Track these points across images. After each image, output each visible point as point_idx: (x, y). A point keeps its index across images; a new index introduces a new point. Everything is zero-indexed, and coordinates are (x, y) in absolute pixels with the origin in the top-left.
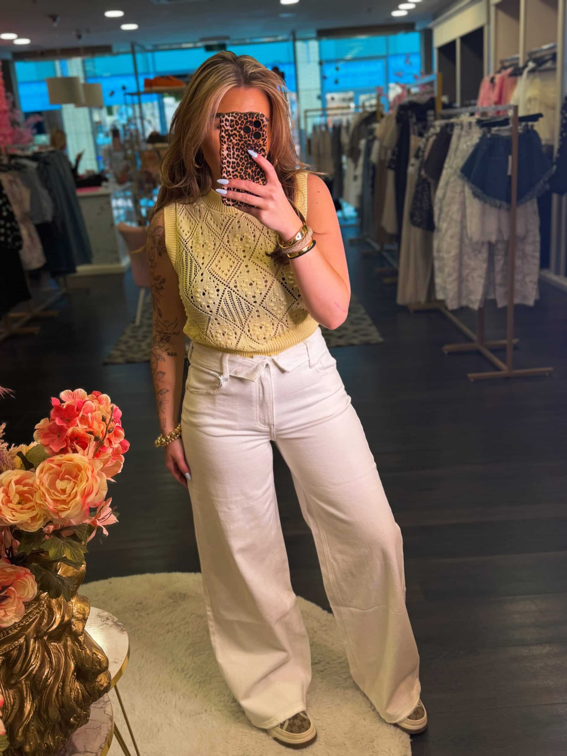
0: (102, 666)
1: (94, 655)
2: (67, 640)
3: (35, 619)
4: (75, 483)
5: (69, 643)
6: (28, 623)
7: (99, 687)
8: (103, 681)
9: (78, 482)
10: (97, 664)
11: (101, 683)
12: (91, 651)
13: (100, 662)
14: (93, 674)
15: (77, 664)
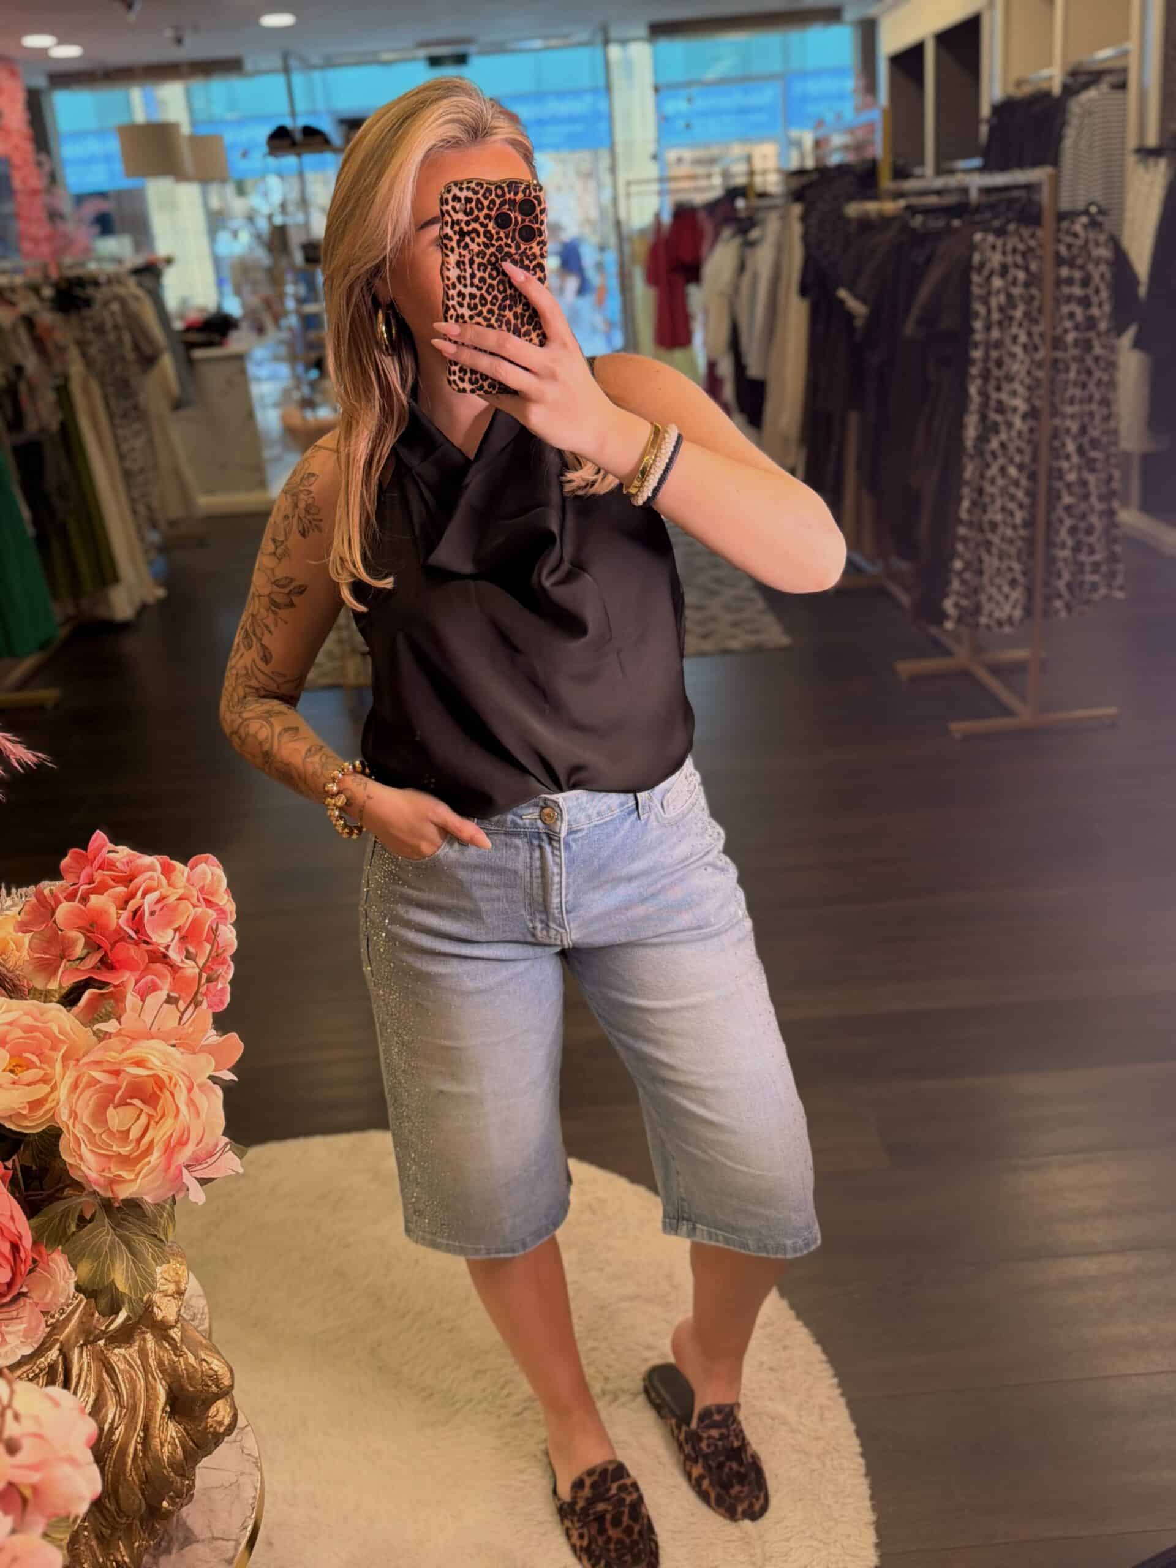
0: (222, 1386)
1: (204, 1364)
2: (144, 1340)
3: (78, 1305)
5: (151, 1344)
6: (64, 1316)
7: (215, 1428)
8: (221, 1413)
10: (210, 1383)
11: (219, 1418)
12: (196, 1357)
13: (217, 1378)
14: (203, 1403)
15: (170, 1388)
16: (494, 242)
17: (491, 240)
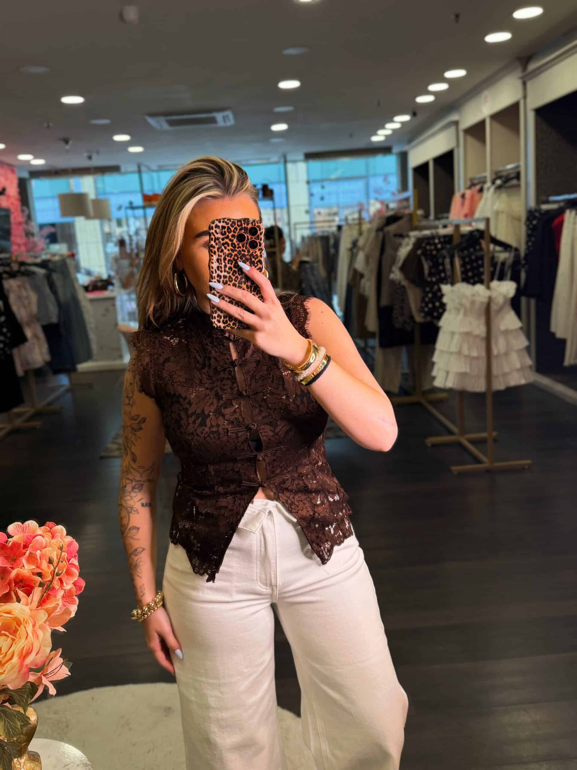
4: (13, 640)
9: (17, 640)
16: (236, 249)
17: (235, 247)
